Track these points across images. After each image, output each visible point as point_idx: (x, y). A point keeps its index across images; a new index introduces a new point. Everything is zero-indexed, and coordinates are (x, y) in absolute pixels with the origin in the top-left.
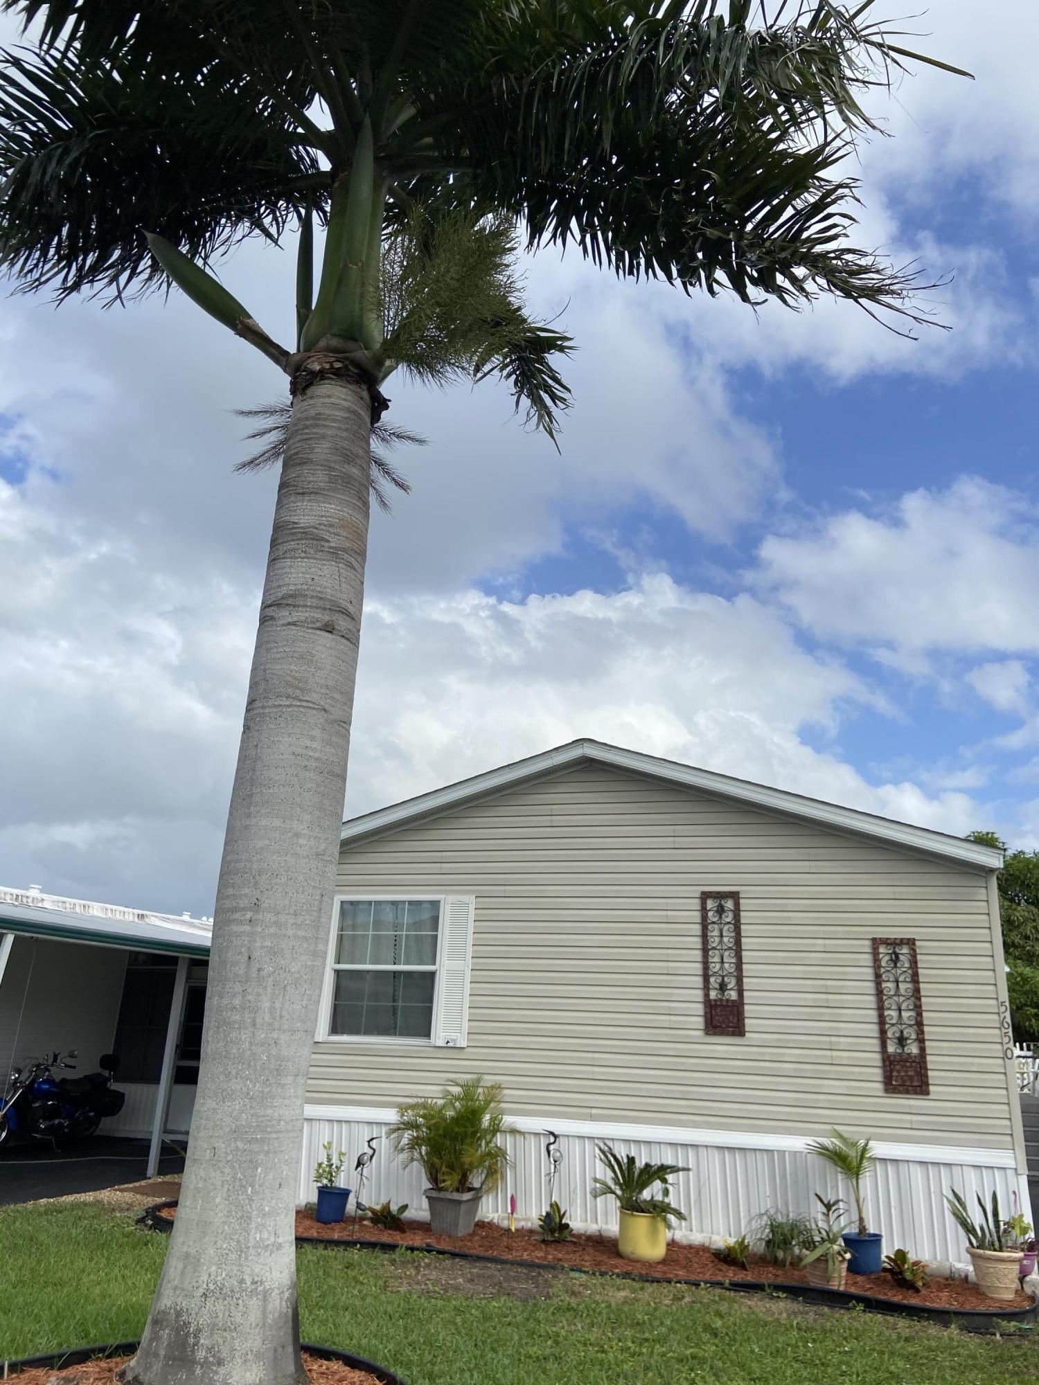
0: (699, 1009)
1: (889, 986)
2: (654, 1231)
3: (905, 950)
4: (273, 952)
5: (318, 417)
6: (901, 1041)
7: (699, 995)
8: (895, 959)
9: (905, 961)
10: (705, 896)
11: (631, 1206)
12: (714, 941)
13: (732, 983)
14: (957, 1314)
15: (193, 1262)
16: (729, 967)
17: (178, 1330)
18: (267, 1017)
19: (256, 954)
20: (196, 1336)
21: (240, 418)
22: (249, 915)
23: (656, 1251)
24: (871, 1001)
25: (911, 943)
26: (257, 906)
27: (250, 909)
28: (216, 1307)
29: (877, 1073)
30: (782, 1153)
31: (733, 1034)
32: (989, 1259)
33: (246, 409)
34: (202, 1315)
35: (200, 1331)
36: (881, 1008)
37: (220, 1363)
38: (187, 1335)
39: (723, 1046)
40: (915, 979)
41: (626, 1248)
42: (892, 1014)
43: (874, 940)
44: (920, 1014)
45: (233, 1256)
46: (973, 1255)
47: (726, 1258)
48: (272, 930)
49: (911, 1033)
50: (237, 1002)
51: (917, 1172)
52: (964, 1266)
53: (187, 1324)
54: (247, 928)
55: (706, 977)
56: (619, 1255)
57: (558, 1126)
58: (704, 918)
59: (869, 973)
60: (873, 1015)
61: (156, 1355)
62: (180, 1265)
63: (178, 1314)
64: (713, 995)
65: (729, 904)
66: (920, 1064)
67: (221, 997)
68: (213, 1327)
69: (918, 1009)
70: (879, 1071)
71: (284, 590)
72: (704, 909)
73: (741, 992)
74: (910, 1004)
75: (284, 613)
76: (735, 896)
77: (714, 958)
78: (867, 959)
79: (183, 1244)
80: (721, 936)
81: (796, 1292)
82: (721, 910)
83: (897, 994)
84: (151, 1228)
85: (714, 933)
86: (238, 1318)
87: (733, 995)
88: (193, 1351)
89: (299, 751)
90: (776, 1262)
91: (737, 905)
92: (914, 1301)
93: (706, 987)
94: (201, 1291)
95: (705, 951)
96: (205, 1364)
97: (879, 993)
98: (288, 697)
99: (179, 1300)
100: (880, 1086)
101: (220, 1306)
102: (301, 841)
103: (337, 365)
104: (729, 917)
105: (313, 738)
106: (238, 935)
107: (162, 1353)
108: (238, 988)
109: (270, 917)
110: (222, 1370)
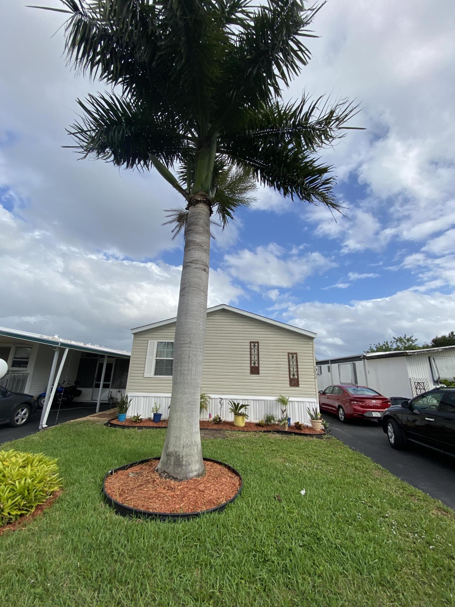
0: (249, 368)
1: (291, 363)
2: (243, 420)
3: (295, 355)
4: (195, 355)
5: (199, 213)
6: (294, 375)
7: (249, 365)
8: (293, 357)
9: (295, 358)
10: (251, 343)
11: (237, 414)
12: (253, 353)
13: (257, 362)
14: (315, 435)
15: (178, 438)
16: (256, 359)
17: (176, 457)
18: (194, 372)
19: (191, 356)
20: (182, 458)
21: (165, 212)
22: (188, 345)
23: (242, 424)
24: (287, 366)
25: (296, 354)
26: (190, 343)
27: (188, 344)
28: (186, 450)
29: (288, 382)
30: (267, 400)
31: (257, 374)
32: (314, 422)
33: (166, 209)
34: (183, 452)
35: (183, 457)
36: (289, 368)
37: (189, 465)
38: (179, 458)
39: (254, 377)
40: (297, 362)
41: (235, 424)
42: (292, 369)
43: (288, 353)
44: (298, 369)
45: (189, 436)
46: (311, 421)
47: (259, 425)
48: (195, 349)
49: (296, 373)
50: (186, 368)
51: (296, 403)
52: (310, 425)
53: (179, 455)
54: (188, 349)
55: (251, 361)
56: (234, 426)
57: (222, 397)
58: (251, 347)
59: (287, 360)
60: (288, 370)
61: (170, 464)
62: (174, 439)
63: (176, 453)
64: (252, 365)
65: (256, 344)
66: (297, 380)
67: (181, 367)
68: (187, 455)
69: (297, 368)
70: (289, 382)
71: (193, 259)
72: (251, 345)
73: (259, 364)
74: (295, 367)
75: (193, 265)
76: (258, 343)
77: (253, 357)
78: (287, 357)
79: (174, 433)
80: (255, 352)
81: (278, 432)
82: (254, 346)
83: (293, 365)
84: (110, 426)
85: (253, 351)
86: (192, 452)
87: (257, 365)
88: (182, 462)
89: (199, 302)
90: (268, 425)
91: (258, 344)
92: (303, 432)
93: (251, 363)
94: (182, 446)
95: (251, 355)
96: (185, 465)
97: (289, 364)
98: (196, 288)
99: (176, 449)
100: (289, 385)
101: (188, 450)
102: (201, 326)
103: (204, 200)
104: (256, 347)
105: (202, 299)
106: (185, 350)
107: (172, 463)
108: (186, 365)
109: (194, 346)
110: (190, 467)
